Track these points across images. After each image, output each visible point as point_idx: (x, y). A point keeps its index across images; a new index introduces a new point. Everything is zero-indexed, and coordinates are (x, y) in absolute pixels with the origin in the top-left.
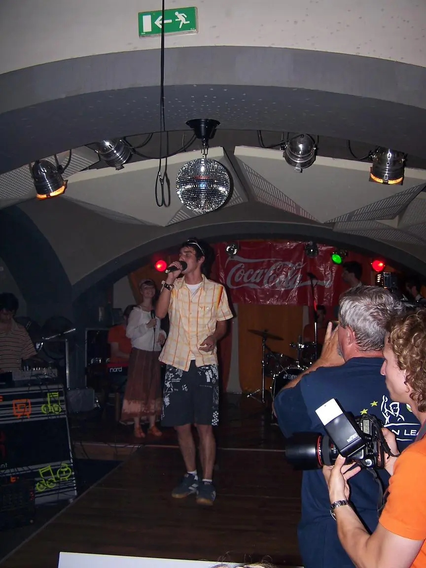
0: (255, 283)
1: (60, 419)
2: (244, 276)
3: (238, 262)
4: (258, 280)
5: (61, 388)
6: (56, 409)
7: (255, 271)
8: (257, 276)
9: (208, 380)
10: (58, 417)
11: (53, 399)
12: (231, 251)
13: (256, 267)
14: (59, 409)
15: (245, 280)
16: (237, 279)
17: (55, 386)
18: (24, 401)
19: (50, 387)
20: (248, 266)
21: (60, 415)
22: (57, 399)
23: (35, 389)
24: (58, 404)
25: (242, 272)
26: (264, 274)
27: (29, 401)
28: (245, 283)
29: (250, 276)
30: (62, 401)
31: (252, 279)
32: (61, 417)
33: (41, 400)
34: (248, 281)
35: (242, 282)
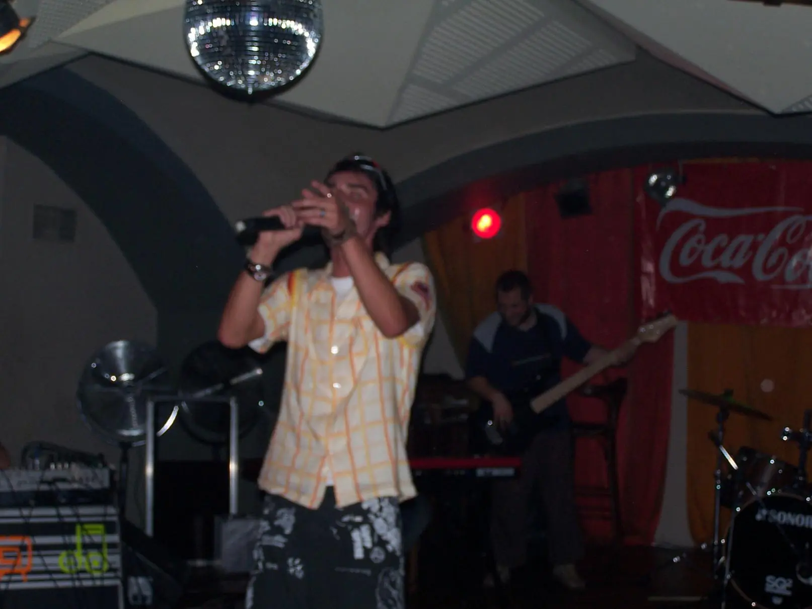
0: (730, 269)
1: (103, 588)
2: (702, 252)
3: (688, 217)
4: (739, 262)
5: (111, 515)
6: (96, 564)
7: (731, 239)
8: (736, 251)
9: (359, 554)
10: (98, 583)
11: (87, 540)
12: (660, 188)
13: (733, 227)
14: (102, 564)
15: (707, 262)
16: (685, 260)
17: (98, 510)
18: (16, 541)
19: (83, 510)
20: (714, 227)
21: (102, 579)
22: (97, 539)
23: (45, 514)
24: (102, 553)
25: (699, 242)
26: (754, 247)
27: (28, 541)
28: (703, 269)
29: (718, 252)
30: (111, 546)
31: (725, 260)
32: (107, 583)
33: (57, 540)
34: (715, 262)
35: (697, 267)
